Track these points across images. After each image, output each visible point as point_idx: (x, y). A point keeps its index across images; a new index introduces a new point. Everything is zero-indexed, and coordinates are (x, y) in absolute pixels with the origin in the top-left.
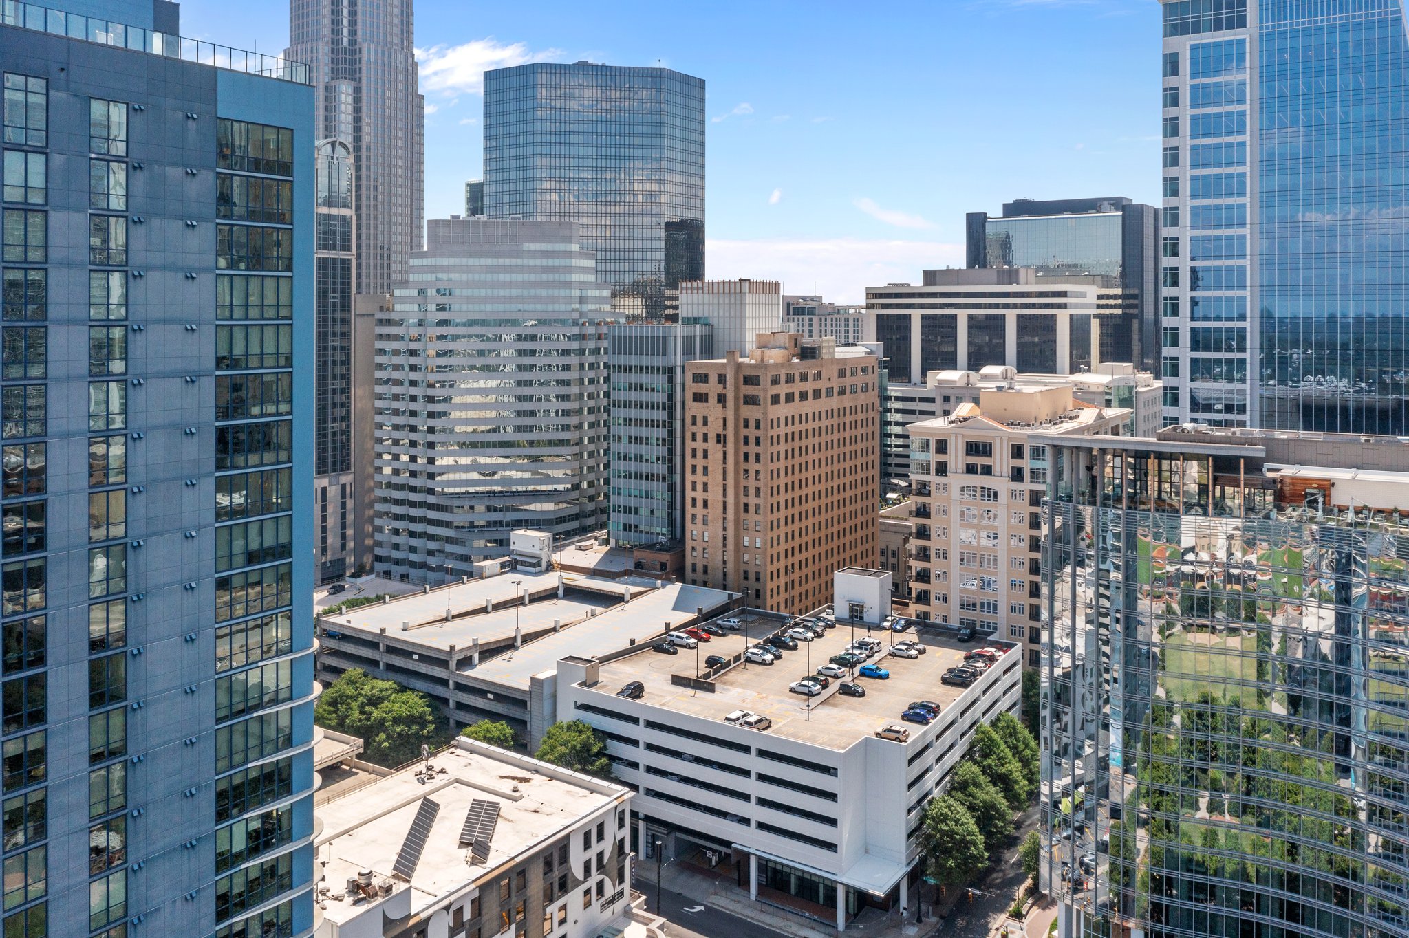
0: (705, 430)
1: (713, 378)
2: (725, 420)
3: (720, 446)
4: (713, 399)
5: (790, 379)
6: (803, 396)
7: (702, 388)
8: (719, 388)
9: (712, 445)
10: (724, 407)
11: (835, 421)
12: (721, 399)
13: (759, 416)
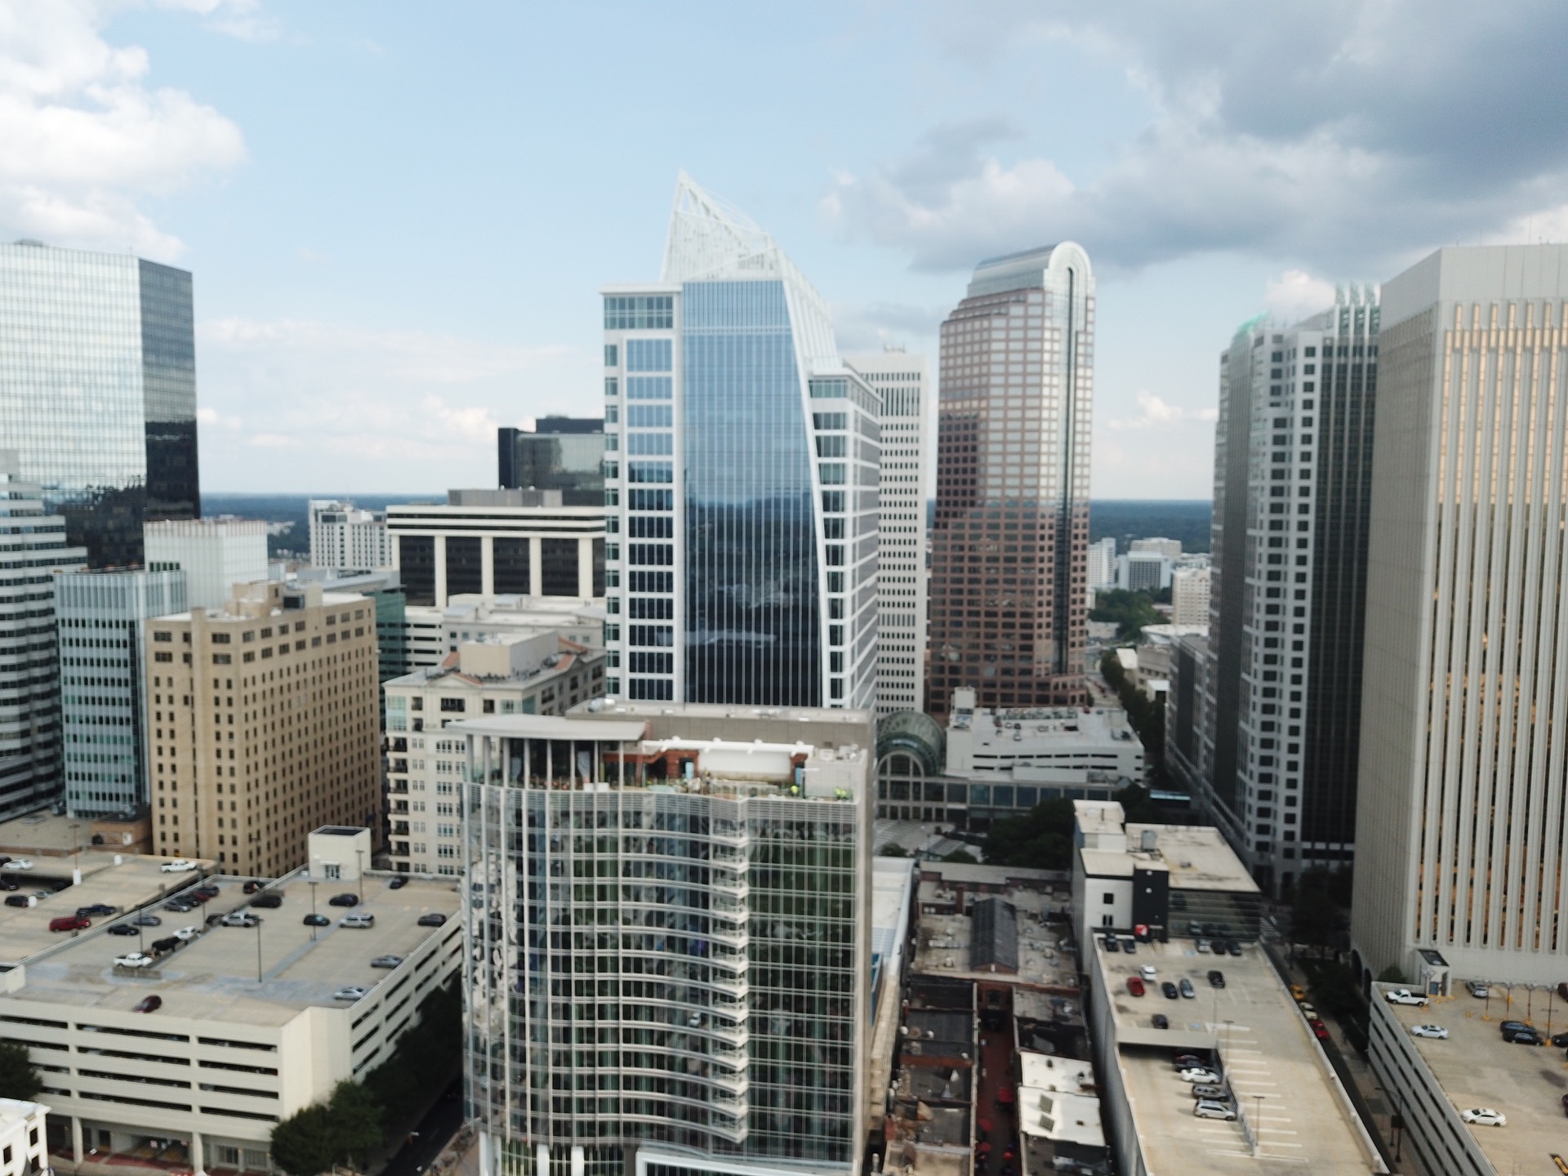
0: (170, 691)
1: (177, 637)
2: (192, 681)
3: (187, 709)
4: (178, 658)
5: (266, 633)
6: (284, 649)
7: (164, 647)
8: (185, 648)
9: (178, 707)
10: (191, 666)
11: (325, 670)
12: (187, 658)
13: (231, 676)
